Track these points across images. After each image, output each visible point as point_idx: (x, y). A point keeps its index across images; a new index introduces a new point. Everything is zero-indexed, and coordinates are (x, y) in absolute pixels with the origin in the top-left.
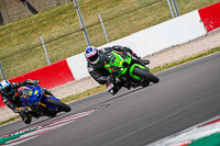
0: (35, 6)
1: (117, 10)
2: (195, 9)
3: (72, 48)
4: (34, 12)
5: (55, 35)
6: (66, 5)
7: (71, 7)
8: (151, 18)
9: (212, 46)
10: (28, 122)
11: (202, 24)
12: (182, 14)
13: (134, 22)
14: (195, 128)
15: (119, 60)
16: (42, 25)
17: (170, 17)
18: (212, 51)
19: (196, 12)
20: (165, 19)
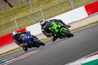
0: (12, 4)
1: (48, 6)
2: (83, 5)
3: (28, 23)
4: (11, 7)
5: (20, 17)
6: (25, 4)
7: (28, 5)
8: (63, 10)
9: (91, 22)
10: (26, 50)
11: (86, 12)
12: (77, 8)
13: (56, 11)
14: (83, 58)
15: (55, 26)
16: (15, 13)
17: (72, 9)
18: (91, 24)
19: (83, 7)
20: (69, 10)
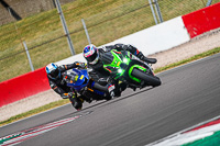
1: (100, 16)
2: (178, 15)
3: (56, 54)
4: (18, 18)
5: (38, 41)
6: (50, 12)
7: (54, 13)
8: (134, 25)
9: (196, 53)
10: (79, 107)
11: (186, 31)
12: (166, 20)
13: (118, 29)
14: (179, 134)
15: (117, 61)
17: (154, 24)
18: (196, 57)
19: (180, 19)
20: (148, 26)
